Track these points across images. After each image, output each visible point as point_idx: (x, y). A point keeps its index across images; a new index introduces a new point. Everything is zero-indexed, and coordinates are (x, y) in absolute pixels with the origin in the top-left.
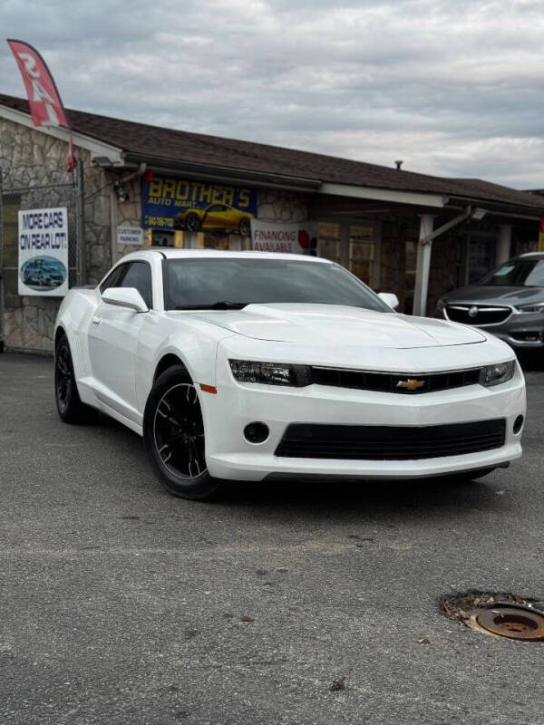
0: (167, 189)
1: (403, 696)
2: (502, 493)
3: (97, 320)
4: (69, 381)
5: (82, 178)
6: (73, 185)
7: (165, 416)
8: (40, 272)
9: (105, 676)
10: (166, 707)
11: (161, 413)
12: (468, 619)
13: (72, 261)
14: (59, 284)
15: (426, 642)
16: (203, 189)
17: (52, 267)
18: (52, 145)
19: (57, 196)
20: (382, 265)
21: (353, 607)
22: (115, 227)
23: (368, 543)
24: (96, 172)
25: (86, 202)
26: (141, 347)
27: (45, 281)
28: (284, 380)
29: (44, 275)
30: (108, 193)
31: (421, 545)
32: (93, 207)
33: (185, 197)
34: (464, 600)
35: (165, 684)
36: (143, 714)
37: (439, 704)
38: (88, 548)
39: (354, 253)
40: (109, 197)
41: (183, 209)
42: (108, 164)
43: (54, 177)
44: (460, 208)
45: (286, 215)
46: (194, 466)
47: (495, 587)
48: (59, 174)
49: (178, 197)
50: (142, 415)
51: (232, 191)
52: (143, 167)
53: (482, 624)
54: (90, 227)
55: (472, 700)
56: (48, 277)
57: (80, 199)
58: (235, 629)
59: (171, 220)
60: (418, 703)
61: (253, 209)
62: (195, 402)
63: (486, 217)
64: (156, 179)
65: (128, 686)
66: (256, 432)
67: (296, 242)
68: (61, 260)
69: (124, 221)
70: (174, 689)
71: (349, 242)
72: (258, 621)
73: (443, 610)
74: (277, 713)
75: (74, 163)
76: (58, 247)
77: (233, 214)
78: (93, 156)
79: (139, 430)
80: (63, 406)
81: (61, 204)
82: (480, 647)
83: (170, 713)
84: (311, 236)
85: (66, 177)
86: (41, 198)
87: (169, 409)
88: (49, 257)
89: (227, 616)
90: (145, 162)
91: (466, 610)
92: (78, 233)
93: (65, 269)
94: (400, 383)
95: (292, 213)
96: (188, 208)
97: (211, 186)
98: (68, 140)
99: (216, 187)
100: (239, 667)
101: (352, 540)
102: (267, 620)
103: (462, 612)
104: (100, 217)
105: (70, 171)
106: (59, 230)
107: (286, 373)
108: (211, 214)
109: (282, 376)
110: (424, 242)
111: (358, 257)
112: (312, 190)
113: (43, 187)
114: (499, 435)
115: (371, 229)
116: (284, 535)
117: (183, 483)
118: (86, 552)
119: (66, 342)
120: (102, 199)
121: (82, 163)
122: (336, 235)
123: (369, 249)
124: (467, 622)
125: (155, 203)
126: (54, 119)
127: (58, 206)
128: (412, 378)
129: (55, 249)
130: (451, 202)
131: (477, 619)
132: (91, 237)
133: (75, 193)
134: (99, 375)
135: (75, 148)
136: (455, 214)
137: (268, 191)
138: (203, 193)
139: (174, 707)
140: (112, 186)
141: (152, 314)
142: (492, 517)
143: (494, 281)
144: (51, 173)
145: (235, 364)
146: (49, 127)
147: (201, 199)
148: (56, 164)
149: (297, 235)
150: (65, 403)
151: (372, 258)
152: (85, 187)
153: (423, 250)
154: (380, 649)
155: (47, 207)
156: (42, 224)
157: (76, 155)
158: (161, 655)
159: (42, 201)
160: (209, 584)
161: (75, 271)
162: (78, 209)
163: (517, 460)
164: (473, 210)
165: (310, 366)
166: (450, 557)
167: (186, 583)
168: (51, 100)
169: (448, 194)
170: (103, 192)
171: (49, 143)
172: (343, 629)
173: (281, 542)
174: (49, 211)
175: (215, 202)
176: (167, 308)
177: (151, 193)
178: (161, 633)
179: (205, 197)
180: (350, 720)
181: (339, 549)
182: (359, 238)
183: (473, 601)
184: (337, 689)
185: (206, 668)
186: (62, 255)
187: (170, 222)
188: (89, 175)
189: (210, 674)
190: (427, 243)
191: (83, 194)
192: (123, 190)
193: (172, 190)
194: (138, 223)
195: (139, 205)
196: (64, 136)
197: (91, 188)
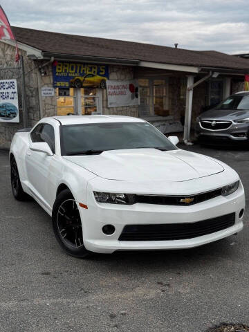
0: (64, 68)
3: (29, 154)
4: (17, 180)
5: (23, 65)
6: (19, 68)
7: (63, 215)
8: (5, 110)
11: (61, 213)
13: (20, 105)
14: (15, 117)
16: (82, 67)
17: (11, 108)
18: (8, 48)
19: (12, 73)
20: (169, 98)
22: (40, 88)
23: (167, 288)
24: (30, 61)
25: (26, 76)
27: (8, 115)
28: (122, 201)
29: (7, 112)
30: (36, 72)
31: (194, 288)
32: (29, 79)
33: (74, 71)
38: (22, 300)
39: (156, 93)
40: (37, 74)
41: (74, 77)
42: (35, 58)
43: (9, 64)
44: (206, 73)
45: (123, 77)
46: (78, 242)
47: (234, 320)
48: (12, 63)
49: (71, 71)
51: (97, 67)
52: (53, 59)
54: (28, 88)
56: (9, 113)
57: (23, 75)
61: (107, 75)
63: (219, 76)
64: (59, 64)
66: (109, 229)
67: (128, 90)
69: (44, 85)
71: (153, 88)
75: (19, 57)
76: (13, 98)
77: (97, 78)
78: (28, 54)
80: (15, 192)
81: (13, 77)
84: (135, 86)
85: (15, 64)
87: (64, 211)
88: (9, 103)
90: (53, 56)
92: (22, 92)
93: (17, 110)
94: (181, 200)
95: (126, 76)
96: (76, 76)
97: (86, 65)
98: (15, 45)
99: (88, 66)
101: (159, 286)
104: (33, 84)
105: (17, 61)
106: (14, 91)
108: (86, 79)
109: (121, 199)
111: (158, 95)
112: (135, 65)
113: (5, 69)
115: (164, 81)
116: (124, 284)
117: (73, 249)
120: (33, 75)
121: (22, 57)
122: (147, 85)
123: (163, 90)
125: (59, 75)
126: (8, 35)
128: (187, 197)
129: (12, 100)
130: (202, 70)
132: (29, 93)
133: (20, 72)
134: (31, 181)
135: (19, 50)
136: (204, 75)
137: (114, 66)
138: (82, 69)
140: (38, 68)
141: (55, 157)
144: (8, 61)
145: (96, 193)
146: (6, 39)
147: (82, 72)
148: (10, 58)
149: (128, 86)
150: (16, 190)
151: (164, 95)
152: (25, 69)
153: (189, 93)
155: (7, 79)
156: (5, 87)
157: (20, 53)
159: (5, 75)
161: (22, 110)
162: (21, 80)
164: (213, 74)
165: (135, 194)
168: (6, 26)
169: (201, 66)
170: (34, 71)
171: (7, 46)
174: (8, 81)
175: (88, 73)
176: (62, 155)
177: (57, 70)
179: (84, 71)
181: (153, 293)
182: (158, 85)
186: (15, 103)
187: (67, 84)
188: (26, 63)
190: (191, 89)
191: (24, 72)
192: (43, 70)
193: (67, 68)
194: (51, 86)
195: (51, 77)
196: (13, 44)
197: (27, 70)
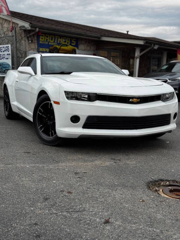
0: (46, 38)
1: (134, 226)
2: (168, 142)
3: (17, 80)
4: (8, 104)
5: (16, 34)
6: (13, 36)
7: (41, 114)
8: (2, 68)
9: (7, 218)
10: (32, 233)
11: (40, 113)
12: (159, 191)
13: (13, 64)
15: (143, 201)
16: (59, 39)
17: (6, 66)
18: (5, 22)
19: (7, 41)
21: (113, 187)
22: (28, 51)
23: (118, 161)
24: (21, 31)
25: (18, 43)
26: (32, 88)
27: (3, 71)
28: (86, 99)
29: (3, 69)
30: (25, 39)
31: (139, 162)
32: (20, 44)
33: (53, 41)
34: (157, 183)
35: (33, 222)
36: (21, 236)
37: (150, 229)
38: (8, 164)
40: (25, 41)
41: (52, 46)
42: (25, 28)
43: (6, 34)
44: (150, 45)
45: (88, 48)
46: (52, 133)
47: (169, 178)
48: (8, 33)
49: (50, 41)
50: (32, 114)
51: (69, 39)
52: (37, 29)
53: (165, 193)
54: (19, 52)
55: (164, 227)
56: (5, 69)
57: (15, 41)
58: (64, 197)
59: (48, 49)
60: (141, 229)
61: (77, 46)
62: (52, 108)
63: (158, 48)
64: (42, 34)
65: (16, 223)
66: (75, 119)
68: (9, 64)
69: (31, 50)
70: (36, 224)
71: (110, 58)
72: (74, 193)
73: (149, 188)
74: (80, 235)
75: (13, 28)
76: (8, 59)
77: (70, 48)
78: (19, 25)
79: (31, 119)
80: (7, 113)
81: (9, 43)
82: (165, 203)
83: (33, 236)
85: (10, 34)
86: (2, 41)
87: (42, 111)
88: (5, 63)
89: (62, 191)
90: (38, 27)
91: (158, 187)
92: (15, 54)
93: (10, 67)
94: (131, 100)
95: (91, 48)
96: (54, 45)
97: (62, 37)
98: (10, 20)
99: (64, 38)
100: (65, 213)
101: (112, 160)
102: (78, 193)
103: (157, 188)
104: (23, 48)
105: (11, 31)
106: (8, 53)
107: (87, 96)
108: (62, 47)
109: (85, 98)
110: (137, 57)
112: (98, 39)
113: (2, 37)
114: (168, 120)
115: (118, 54)
116: (86, 159)
117: (48, 139)
118: (7, 166)
119: (7, 89)
120: (23, 41)
121: (16, 28)
122: (106, 56)
123: (118, 60)
124: (159, 192)
125: (42, 43)
126: (5, 13)
127: (8, 44)
128: (135, 98)
129: (7, 60)
130: (146, 43)
131: (162, 191)
132: (19, 55)
133: (13, 39)
134: (18, 101)
135: (13, 23)
136: (148, 47)
137: (82, 39)
138: (59, 40)
139: (35, 233)
140: (27, 37)
141: (37, 76)
142: (165, 151)
143: (161, 71)
144: (5, 32)
145: (67, 93)
146: (3, 15)
147: (59, 42)
148: (7, 29)
150: (7, 112)
151: (119, 64)
152: (17, 37)
153: (136, 60)
154: (124, 204)
155: (4, 44)
156: (2, 51)
157: (14, 26)
158: (32, 209)
159: (2, 42)
160: (55, 178)
161: (14, 67)
162: (14, 45)
163: (175, 129)
165: (96, 94)
166: (151, 166)
167: (46, 178)
168: (4, 5)
169: (145, 40)
170: (23, 39)
171: (4, 21)
172: (109, 196)
173: (85, 161)
174: (4, 46)
175: (64, 43)
176: (42, 74)
177: (41, 40)
178: (33, 199)
179: (60, 41)
180: (112, 238)
181: (107, 164)
182: (114, 57)
183: (161, 183)
184: (107, 223)
185: (51, 214)
186: (9, 62)
188: (18, 33)
189: (52, 217)
190: (138, 57)
191: (16, 40)
192: (31, 38)
193: (48, 38)
194: (36, 50)
195: (36, 44)
196: (9, 19)
197: (19, 38)
